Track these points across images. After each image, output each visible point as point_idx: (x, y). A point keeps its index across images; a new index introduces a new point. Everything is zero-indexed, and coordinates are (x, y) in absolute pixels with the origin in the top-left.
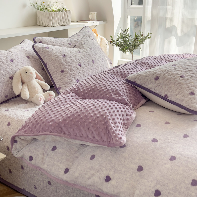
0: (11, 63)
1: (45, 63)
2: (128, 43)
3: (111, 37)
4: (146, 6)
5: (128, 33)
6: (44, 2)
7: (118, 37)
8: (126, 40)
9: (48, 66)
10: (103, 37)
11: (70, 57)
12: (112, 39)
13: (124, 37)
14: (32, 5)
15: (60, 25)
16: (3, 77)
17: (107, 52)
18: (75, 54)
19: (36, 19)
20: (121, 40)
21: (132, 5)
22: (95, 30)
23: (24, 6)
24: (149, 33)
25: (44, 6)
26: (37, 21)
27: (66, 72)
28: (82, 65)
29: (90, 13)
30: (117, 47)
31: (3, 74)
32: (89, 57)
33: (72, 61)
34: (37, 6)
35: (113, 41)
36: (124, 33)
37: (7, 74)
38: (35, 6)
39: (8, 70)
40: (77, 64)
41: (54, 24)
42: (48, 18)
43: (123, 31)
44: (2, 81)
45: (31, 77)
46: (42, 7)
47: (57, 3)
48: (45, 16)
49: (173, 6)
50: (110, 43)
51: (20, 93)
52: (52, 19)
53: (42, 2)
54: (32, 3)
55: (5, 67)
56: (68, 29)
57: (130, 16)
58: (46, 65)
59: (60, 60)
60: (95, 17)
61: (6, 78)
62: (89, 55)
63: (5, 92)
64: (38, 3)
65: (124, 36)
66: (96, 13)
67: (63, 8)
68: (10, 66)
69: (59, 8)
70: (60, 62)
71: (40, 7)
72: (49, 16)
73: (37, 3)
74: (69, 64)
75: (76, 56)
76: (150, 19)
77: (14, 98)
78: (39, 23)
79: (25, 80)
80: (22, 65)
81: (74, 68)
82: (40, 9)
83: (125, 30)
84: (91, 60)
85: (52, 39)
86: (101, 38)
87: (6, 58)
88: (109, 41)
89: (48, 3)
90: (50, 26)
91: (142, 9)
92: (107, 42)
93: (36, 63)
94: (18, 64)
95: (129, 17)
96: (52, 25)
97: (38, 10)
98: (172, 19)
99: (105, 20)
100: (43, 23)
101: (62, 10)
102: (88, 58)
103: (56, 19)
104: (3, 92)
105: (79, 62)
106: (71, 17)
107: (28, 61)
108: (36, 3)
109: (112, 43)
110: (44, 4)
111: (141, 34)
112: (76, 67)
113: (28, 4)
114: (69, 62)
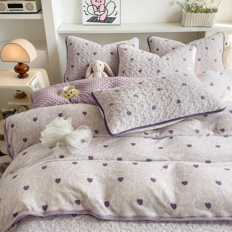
0: (93, 55)
11: (136, 62)
16: (83, 64)
18: (143, 61)
28: (142, 72)
33: (135, 66)
37: (86, 62)
39: (88, 59)
40: (138, 69)
44: (81, 66)
59: (127, 62)
62: (157, 64)
68: (92, 57)
74: (131, 68)
81: (132, 72)
84: (157, 69)
87: (92, 50)
94: (98, 57)
102: (153, 67)
105: (141, 68)
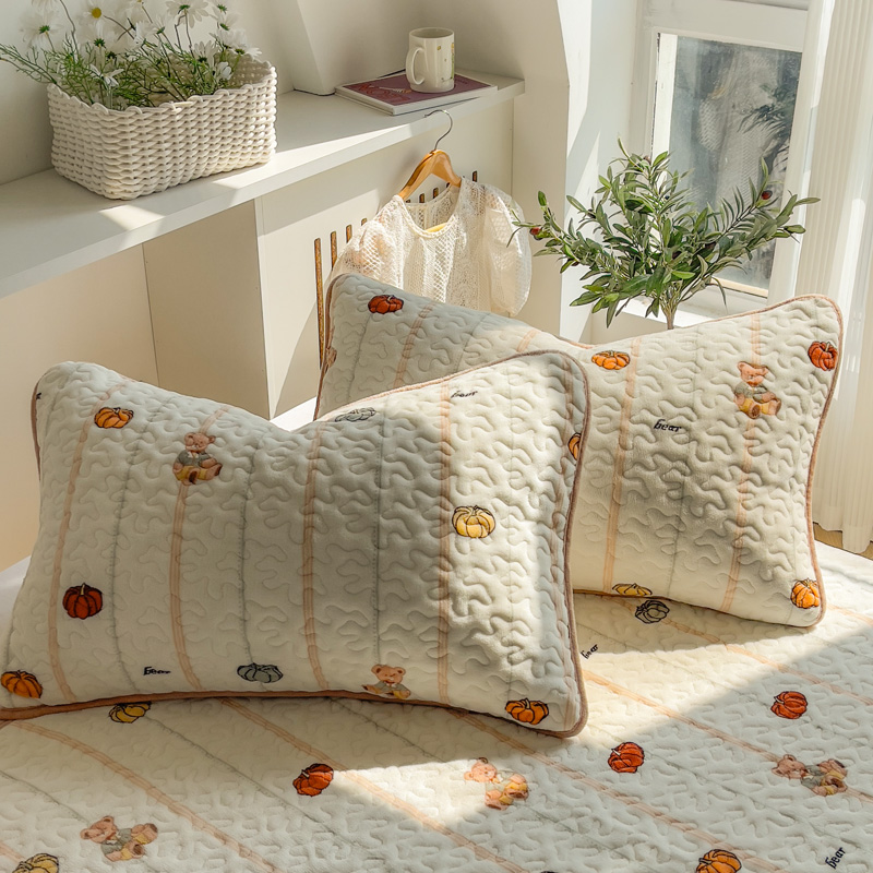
6: (96, 13)
25: (100, 42)
41: (155, 180)
47: (183, 7)
57: (679, 38)
64: (52, 27)
66: (448, 42)
72: (115, 133)
73: (44, 29)
89: (130, 12)
108: (40, 25)
110: (100, 28)
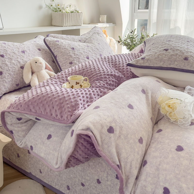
0: (23, 54)
1: (54, 55)
2: (135, 43)
3: (119, 37)
4: (152, 10)
5: (135, 34)
6: (58, 5)
7: (126, 38)
8: (133, 40)
9: (57, 58)
10: (112, 38)
11: (78, 50)
12: (120, 39)
13: (131, 38)
14: (47, 7)
15: (73, 25)
16: (14, 66)
17: (116, 51)
18: (84, 48)
19: (51, 20)
20: (128, 40)
21: (139, 9)
22: (105, 31)
23: (40, 7)
24: (154, 33)
25: (59, 8)
26: (52, 22)
27: (74, 64)
28: (90, 58)
29: (101, 16)
30: (125, 46)
31: (14, 64)
32: (97, 51)
33: (80, 54)
34: (52, 8)
35: (121, 41)
36: (132, 34)
37: (18, 64)
38: (50, 8)
39: (19, 60)
40: (85, 56)
41: (67, 24)
42: (62, 18)
43: (130, 32)
44: (13, 70)
45: (40, 68)
46: (56, 9)
47: (70, 6)
48: (59, 16)
49: (177, 9)
50: (118, 42)
51: (30, 82)
52: (65, 19)
53: (57, 5)
54: (48, 5)
55: (16, 57)
56: (79, 29)
57: (138, 20)
58: (55, 57)
59: (69, 52)
60: (105, 20)
61: (17, 68)
62: (97, 49)
63: (16, 81)
64: (53, 5)
65: (131, 36)
66: (106, 16)
67: (76, 11)
68: (22, 57)
69: (72, 10)
70: (69, 54)
71: (55, 9)
72: (62, 16)
74: (77, 56)
75: (84, 49)
76: (156, 21)
77: (25, 87)
78: (53, 24)
79: (35, 69)
80: (33, 56)
81: (81, 61)
82: (54, 11)
83: (132, 31)
84: (99, 54)
85: (64, 36)
86: (110, 39)
87: (17, 49)
88: (117, 41)
89: (63, 6)
90: (63, 26)
91: (148, 13)
92: (116, 41)
93: (46, 56)
94: (29, 56)
95: (136, 21)
96: (65, 25)
97: (53, 12)
98: (176, 21)
99: (114, 23)
100: (57, 23)
101: (75, 12)
102: (95, 51)
103: (69, 19)
104: (14, 80)
105: (87, 55)
106: (83, 18)
107: (39, 53)
108: (51, 5)
109: (120, 43)
110: (59, 7)
111: (146, 35)
112: (84, 60)
113: (44, 6)
114: (77, 55)
